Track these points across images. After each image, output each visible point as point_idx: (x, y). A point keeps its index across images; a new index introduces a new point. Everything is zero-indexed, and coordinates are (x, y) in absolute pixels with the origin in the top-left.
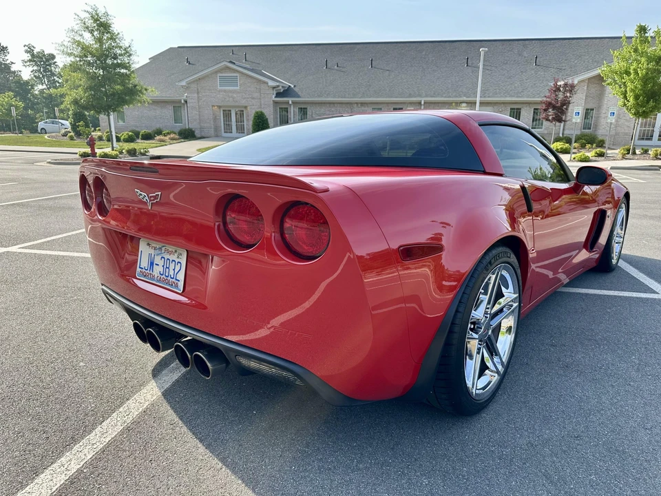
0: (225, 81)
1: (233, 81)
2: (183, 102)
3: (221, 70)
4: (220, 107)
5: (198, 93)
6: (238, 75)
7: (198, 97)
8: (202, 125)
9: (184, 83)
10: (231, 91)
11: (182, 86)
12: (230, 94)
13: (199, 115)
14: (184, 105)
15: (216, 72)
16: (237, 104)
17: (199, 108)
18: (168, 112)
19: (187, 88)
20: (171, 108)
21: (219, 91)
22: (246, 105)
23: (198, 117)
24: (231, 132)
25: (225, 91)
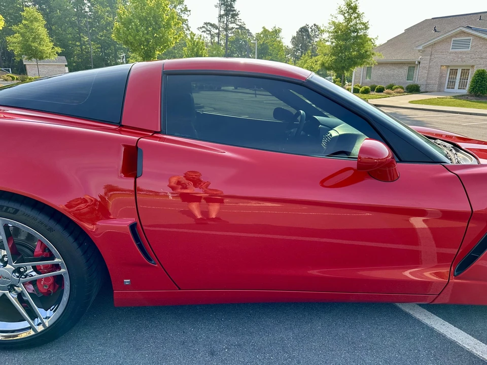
0: (457, 44)
1: (466, 44)
2: (416, 63)
3: (456, 35)
4: (448, 66)
5: (431, 56)
6: (471, 38)
7: (430, 59)
8: (429, 81)
9: (421, 48)
10: (461, 53)
11: (419, 51)
12: (460, 56)
13: (428, 73)
14: (417, 65)
15: (451, 37)
16: (464, 64)
17: (429, 67)
18: (404, 71)
19: (423, 51)
20: (406, 68)
21: (450, 53)
22: (473, 64)
23: (426, 75)
24: (454, 88)
25: (456, 53)
